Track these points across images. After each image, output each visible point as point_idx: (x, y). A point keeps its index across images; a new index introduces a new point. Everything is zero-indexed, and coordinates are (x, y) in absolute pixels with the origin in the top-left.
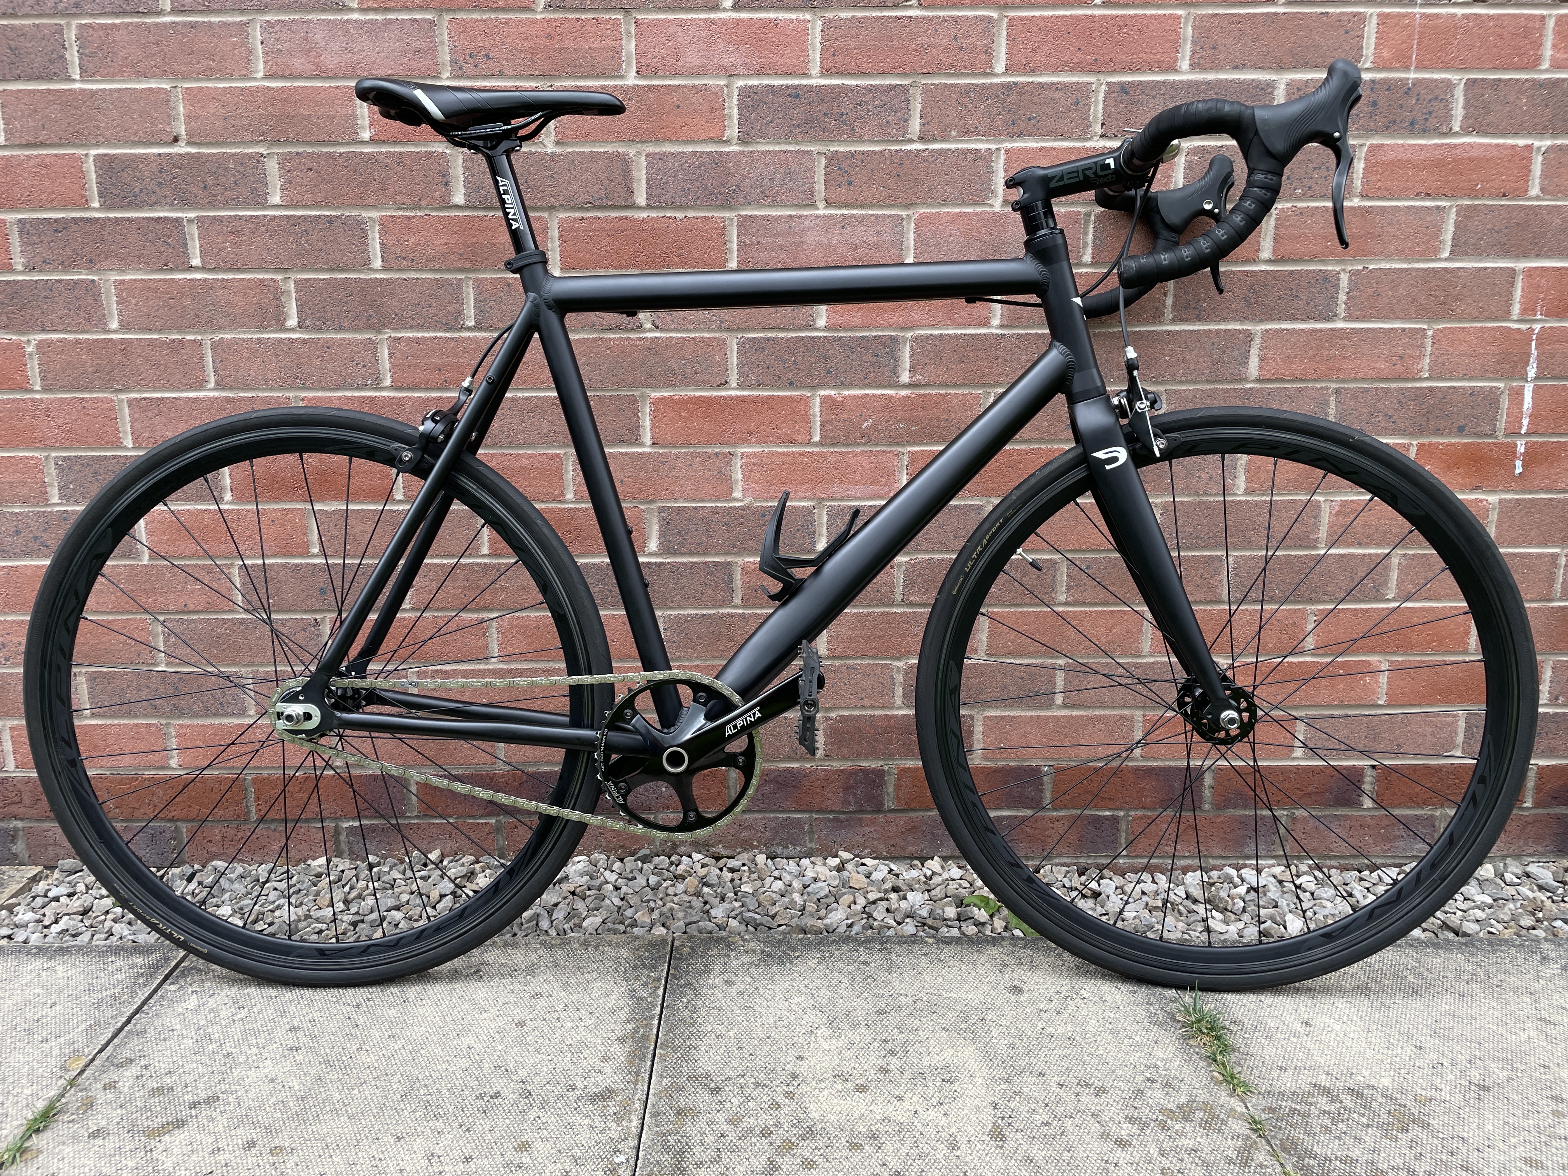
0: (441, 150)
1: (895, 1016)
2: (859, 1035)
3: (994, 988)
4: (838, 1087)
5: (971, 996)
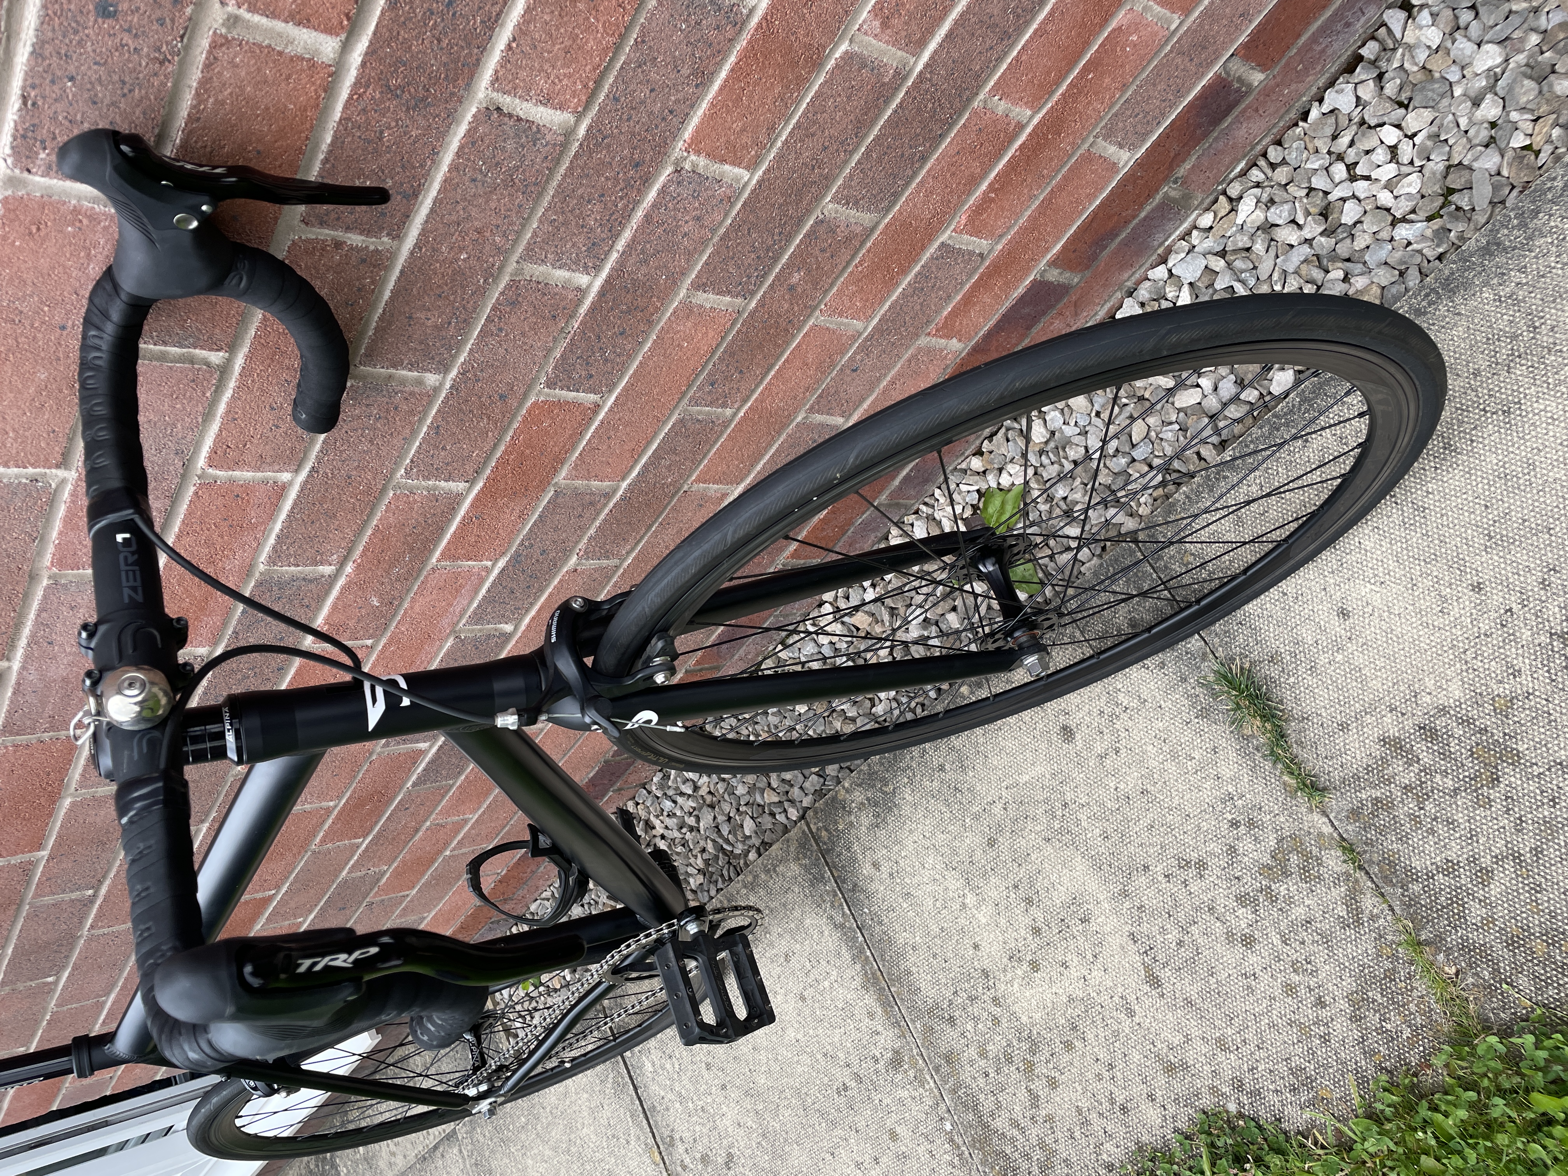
1: (1004, 842)
2: (995, 889)
3: (1050, 742)
4: (1019, 972)
5: (1039, 769)
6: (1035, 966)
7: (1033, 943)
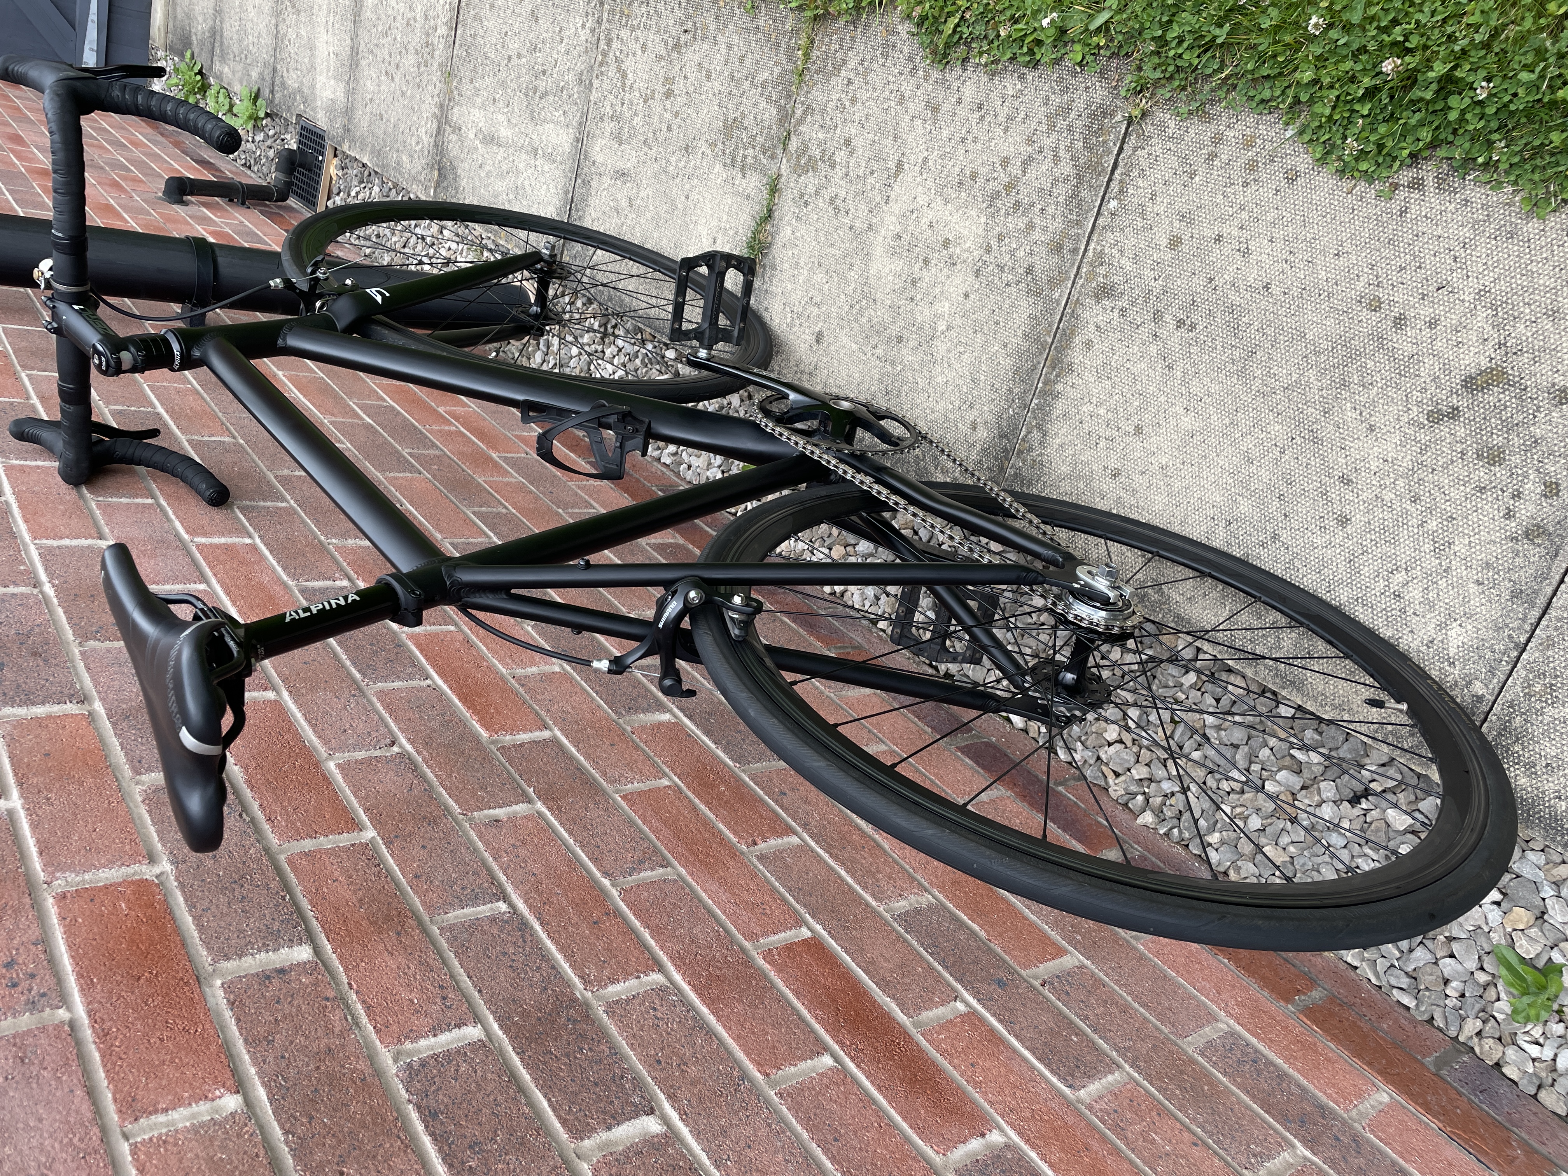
0: (221, 993)
1: (894, 330)
2: (923, 314)
3: (828, 346)
4: (958, 250)
5: (845, 340)
6: (946, 243)
7: (934, 257)
